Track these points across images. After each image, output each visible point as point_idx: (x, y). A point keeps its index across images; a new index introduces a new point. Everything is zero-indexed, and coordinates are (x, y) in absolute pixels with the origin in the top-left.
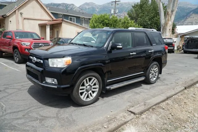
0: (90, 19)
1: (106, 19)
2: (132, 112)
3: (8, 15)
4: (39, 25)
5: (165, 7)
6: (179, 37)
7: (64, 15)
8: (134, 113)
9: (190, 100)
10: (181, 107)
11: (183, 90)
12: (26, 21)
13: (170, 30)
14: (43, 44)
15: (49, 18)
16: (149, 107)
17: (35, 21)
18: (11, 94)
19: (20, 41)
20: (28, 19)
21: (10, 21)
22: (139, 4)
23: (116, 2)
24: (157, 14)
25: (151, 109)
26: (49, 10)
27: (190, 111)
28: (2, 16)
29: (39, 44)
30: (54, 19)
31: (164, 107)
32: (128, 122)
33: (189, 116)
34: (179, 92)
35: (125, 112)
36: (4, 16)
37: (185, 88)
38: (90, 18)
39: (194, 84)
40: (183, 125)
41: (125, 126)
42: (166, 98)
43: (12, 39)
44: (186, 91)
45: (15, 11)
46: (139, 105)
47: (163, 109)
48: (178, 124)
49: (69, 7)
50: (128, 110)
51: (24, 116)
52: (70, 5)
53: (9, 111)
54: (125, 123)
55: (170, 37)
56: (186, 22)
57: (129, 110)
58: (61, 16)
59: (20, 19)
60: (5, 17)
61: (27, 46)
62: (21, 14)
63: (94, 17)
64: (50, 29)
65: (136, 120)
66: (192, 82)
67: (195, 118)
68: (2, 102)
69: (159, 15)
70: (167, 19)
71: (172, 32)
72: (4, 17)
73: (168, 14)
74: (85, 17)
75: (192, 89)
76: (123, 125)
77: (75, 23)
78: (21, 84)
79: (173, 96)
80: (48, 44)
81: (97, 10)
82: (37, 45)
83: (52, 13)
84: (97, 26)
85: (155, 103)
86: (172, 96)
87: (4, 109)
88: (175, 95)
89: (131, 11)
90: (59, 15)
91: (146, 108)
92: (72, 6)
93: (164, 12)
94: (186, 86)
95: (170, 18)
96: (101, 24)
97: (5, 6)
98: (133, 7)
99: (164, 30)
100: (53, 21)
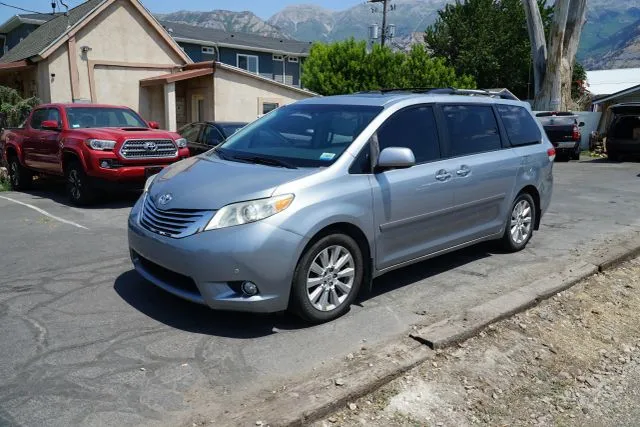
0: (303, 59)
1: (354, 57)
2: (423, 342)
3: (45, 56)
4: (141, 83)
5: (550, 10)
6: (596, 107)
7: (220, 48)
8: (430, 345)
9: (611, 304)
10: (580, 325)
11: (591, 275)
12: (99, 73)
13: (563, 85)
14: (156, 142)
15: (168, 61)
16: (476, 325)
17: (129, 72)
18: (61, 296)
19: (85, 134)
20: (107, 67)
21: (53, 75)
24: (524, 34)
25: (484, 331)
26: (173, 34)
27: (606, 337)
28: (28, 60)
29: (143, 142)
30: (190, 62)
31: (524, 326)
32: (409, 368)
33: (603, 351)
34: (578, 281)
35: (403, 342)
36: (34, 60)
37: (600, 269)
38: (304, 54)
39: (630, 255)
40: (581, 378)
41: (400, 380)
42: (532, 298)
43: (60, 131)
44: (601, 278)
45: (67, 42)
46: (445, 321)
47: (523, 331)
48: (567, 374)
49: (236, 22)
50: (410, 336)
51: (100, 356)
52: (241, 15)
53: (57, 344)
54: (401, 372)
55: (564, 110)
56: (622, 56)
57: (415, 335)
58: (213, 53)
59: (81, 66)
60: (36, 63)
61: (105, 150)
62: (85, 50)
63: (315, 52)
64: (177, 96)
65: (435, 364)
66: (623, 251)
67: (622, 359)
68: (36, 320)
69: (528, 38)
70: (554, 49)
71: (572, 91)
72: (33, 64)
73: (557, 35)
74: (288, 53)
75: (620, 272)
76: (392, 377)
77: (257, 74)
78: (90, 267)
79: (559, 295)
80: (170, 142)
81: (329, 29)
82: (136, 148)
83: (181, 44)
84: (325, 81)
85: (497, 315)
86: (555, 293)
87: (41, 337)
88: (563, 289)
89: (439, 27)
90: (205, 50)
91: (469, 327)
92: (246, 17)
93: (546, 33)
94: (601, 261)
95: (565, 46)
96: (340, 75)
97: (36, 26)
98: (441, 14)
99: (544, 86)
100: (184, 69)
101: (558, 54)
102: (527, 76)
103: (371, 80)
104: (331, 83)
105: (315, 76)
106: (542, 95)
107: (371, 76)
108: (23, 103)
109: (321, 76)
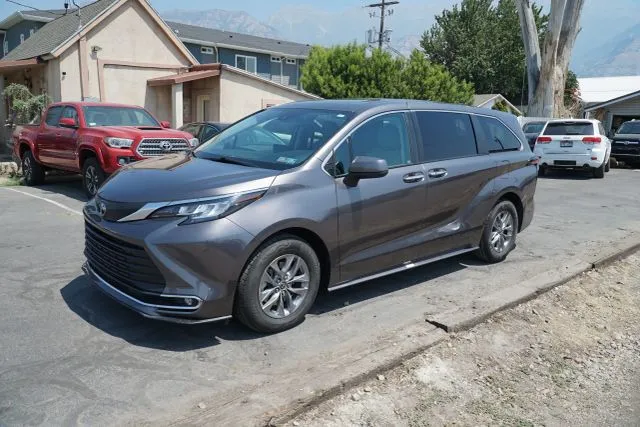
0: (301, 61)
1: (355, 62)
2: (438, 325)
3: (56, 55)
4: (148, 83)
5: (545, 19)
6: (587, 114)
7: (218, 48)
8: (445, 328)
10: (576, 315)
12: (108, 73)
13: (556, 92)
14: (171, 141)
15: (175, 62)
17: (139, 71)
20: (116, 66)
21: (64, 73)
22: (459, 9)
23: (383, 5)
24: (519, 42)
25: (491, 318)
26: (179, 35)
28: (39, 58)
29: (159, 141)
30: (196, 63)
34: (573, 277)
35: (421, 325)
36: (45, 58)
37: (593, 266)
38: (303, 57)
39: (619, 255)
42: (534, 291)
43: (76, 128)
44: (594, 274)
45: (78, 41)
50: (426, 321)
55: (557, 117)
57: (431, 320)
58: (211, 53)
59: (91, 65)
60: (47, 61)
61: (122, 148)
62: (95, 50)
63: (315, 55)
64: (184, 96)
65: (450, 345)
66: (614, 251)
69: (523, 46)
70: (548, 57)
71: (565, 99)
72: (44, 62)
73: (551, 44)
74: (286, 55)
75: (612, 269)
79: (557, 289)
80: (183, 142)
82: (152, 147)
83: (186, 44)
84: (324, 84)
86: (553, 287)
88: (561, 283)
89: (435, 32)
90: (204, 50)
93: (540, 40)
94: (594, 260)
95: (559, 54)
96: (339, 78)
97: (41, 24)
98: (438, 19)
99: (538, 93)
100: (190, 70)
101: (552, 62)
102: (522, 83)
103: (370, 84)
104: (330, 86)
105: (314, 78)
106: (536, 102)
107: (369, 81)
108: (35, 99)
109: (321, 80)
